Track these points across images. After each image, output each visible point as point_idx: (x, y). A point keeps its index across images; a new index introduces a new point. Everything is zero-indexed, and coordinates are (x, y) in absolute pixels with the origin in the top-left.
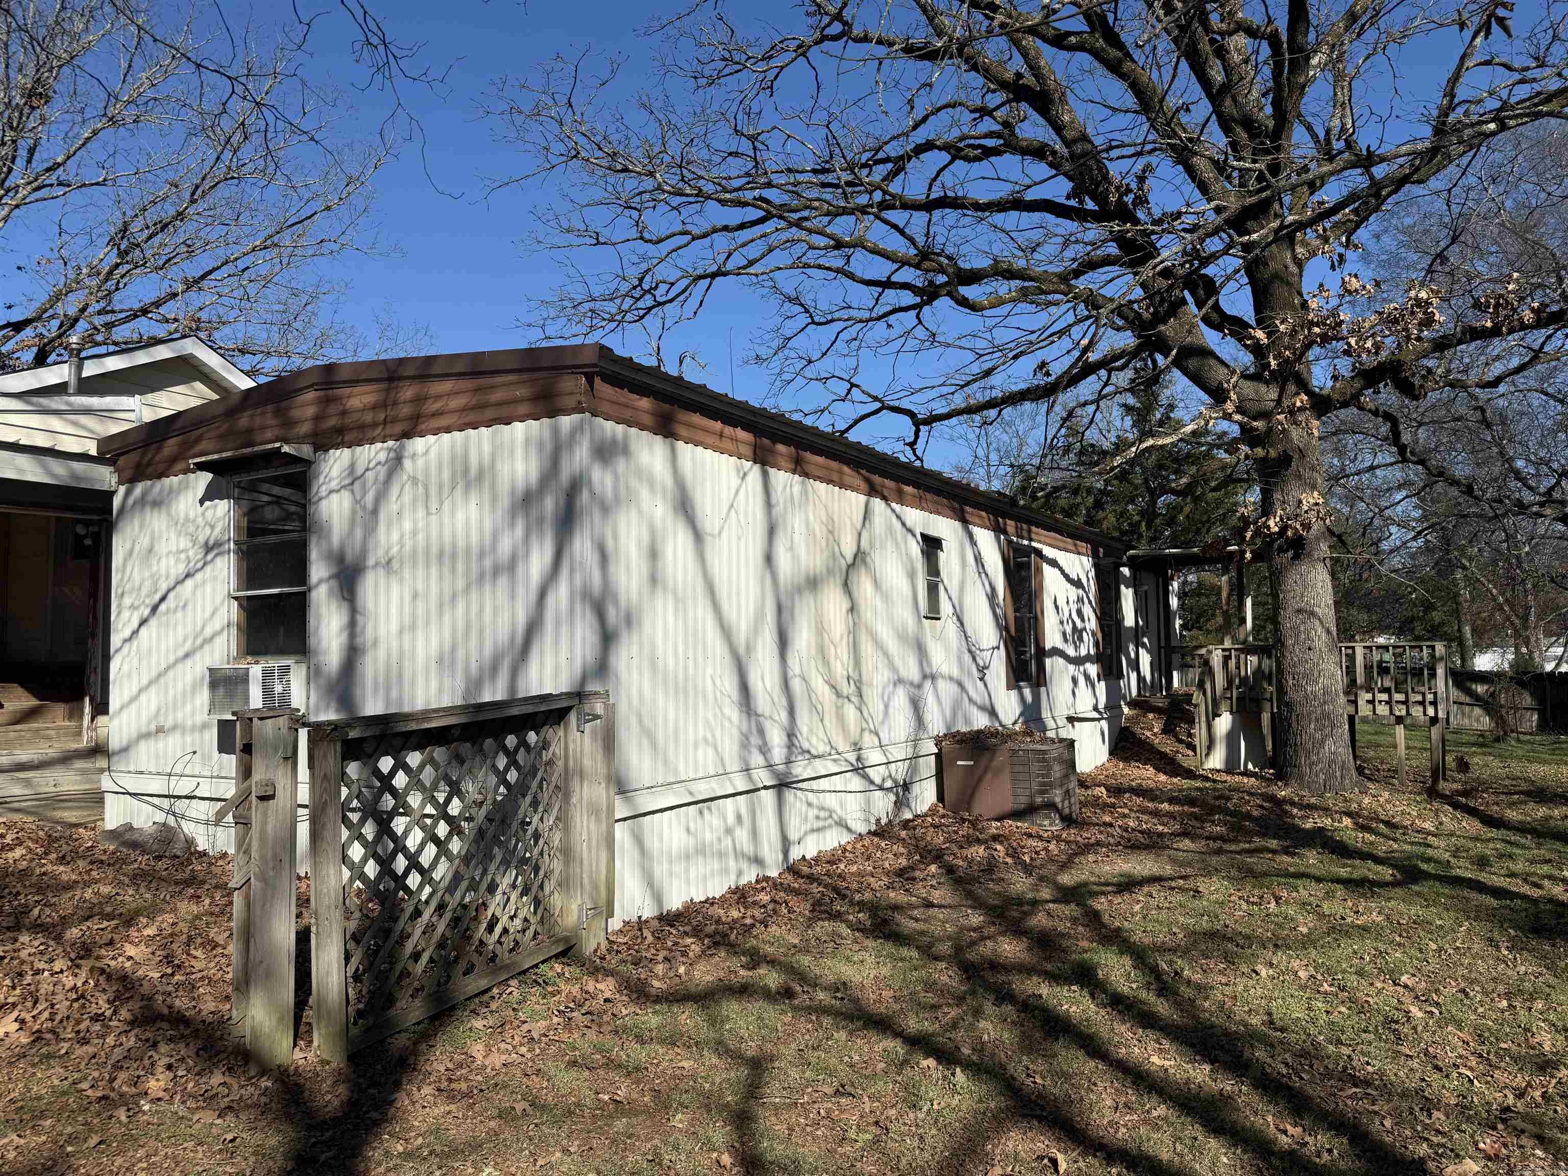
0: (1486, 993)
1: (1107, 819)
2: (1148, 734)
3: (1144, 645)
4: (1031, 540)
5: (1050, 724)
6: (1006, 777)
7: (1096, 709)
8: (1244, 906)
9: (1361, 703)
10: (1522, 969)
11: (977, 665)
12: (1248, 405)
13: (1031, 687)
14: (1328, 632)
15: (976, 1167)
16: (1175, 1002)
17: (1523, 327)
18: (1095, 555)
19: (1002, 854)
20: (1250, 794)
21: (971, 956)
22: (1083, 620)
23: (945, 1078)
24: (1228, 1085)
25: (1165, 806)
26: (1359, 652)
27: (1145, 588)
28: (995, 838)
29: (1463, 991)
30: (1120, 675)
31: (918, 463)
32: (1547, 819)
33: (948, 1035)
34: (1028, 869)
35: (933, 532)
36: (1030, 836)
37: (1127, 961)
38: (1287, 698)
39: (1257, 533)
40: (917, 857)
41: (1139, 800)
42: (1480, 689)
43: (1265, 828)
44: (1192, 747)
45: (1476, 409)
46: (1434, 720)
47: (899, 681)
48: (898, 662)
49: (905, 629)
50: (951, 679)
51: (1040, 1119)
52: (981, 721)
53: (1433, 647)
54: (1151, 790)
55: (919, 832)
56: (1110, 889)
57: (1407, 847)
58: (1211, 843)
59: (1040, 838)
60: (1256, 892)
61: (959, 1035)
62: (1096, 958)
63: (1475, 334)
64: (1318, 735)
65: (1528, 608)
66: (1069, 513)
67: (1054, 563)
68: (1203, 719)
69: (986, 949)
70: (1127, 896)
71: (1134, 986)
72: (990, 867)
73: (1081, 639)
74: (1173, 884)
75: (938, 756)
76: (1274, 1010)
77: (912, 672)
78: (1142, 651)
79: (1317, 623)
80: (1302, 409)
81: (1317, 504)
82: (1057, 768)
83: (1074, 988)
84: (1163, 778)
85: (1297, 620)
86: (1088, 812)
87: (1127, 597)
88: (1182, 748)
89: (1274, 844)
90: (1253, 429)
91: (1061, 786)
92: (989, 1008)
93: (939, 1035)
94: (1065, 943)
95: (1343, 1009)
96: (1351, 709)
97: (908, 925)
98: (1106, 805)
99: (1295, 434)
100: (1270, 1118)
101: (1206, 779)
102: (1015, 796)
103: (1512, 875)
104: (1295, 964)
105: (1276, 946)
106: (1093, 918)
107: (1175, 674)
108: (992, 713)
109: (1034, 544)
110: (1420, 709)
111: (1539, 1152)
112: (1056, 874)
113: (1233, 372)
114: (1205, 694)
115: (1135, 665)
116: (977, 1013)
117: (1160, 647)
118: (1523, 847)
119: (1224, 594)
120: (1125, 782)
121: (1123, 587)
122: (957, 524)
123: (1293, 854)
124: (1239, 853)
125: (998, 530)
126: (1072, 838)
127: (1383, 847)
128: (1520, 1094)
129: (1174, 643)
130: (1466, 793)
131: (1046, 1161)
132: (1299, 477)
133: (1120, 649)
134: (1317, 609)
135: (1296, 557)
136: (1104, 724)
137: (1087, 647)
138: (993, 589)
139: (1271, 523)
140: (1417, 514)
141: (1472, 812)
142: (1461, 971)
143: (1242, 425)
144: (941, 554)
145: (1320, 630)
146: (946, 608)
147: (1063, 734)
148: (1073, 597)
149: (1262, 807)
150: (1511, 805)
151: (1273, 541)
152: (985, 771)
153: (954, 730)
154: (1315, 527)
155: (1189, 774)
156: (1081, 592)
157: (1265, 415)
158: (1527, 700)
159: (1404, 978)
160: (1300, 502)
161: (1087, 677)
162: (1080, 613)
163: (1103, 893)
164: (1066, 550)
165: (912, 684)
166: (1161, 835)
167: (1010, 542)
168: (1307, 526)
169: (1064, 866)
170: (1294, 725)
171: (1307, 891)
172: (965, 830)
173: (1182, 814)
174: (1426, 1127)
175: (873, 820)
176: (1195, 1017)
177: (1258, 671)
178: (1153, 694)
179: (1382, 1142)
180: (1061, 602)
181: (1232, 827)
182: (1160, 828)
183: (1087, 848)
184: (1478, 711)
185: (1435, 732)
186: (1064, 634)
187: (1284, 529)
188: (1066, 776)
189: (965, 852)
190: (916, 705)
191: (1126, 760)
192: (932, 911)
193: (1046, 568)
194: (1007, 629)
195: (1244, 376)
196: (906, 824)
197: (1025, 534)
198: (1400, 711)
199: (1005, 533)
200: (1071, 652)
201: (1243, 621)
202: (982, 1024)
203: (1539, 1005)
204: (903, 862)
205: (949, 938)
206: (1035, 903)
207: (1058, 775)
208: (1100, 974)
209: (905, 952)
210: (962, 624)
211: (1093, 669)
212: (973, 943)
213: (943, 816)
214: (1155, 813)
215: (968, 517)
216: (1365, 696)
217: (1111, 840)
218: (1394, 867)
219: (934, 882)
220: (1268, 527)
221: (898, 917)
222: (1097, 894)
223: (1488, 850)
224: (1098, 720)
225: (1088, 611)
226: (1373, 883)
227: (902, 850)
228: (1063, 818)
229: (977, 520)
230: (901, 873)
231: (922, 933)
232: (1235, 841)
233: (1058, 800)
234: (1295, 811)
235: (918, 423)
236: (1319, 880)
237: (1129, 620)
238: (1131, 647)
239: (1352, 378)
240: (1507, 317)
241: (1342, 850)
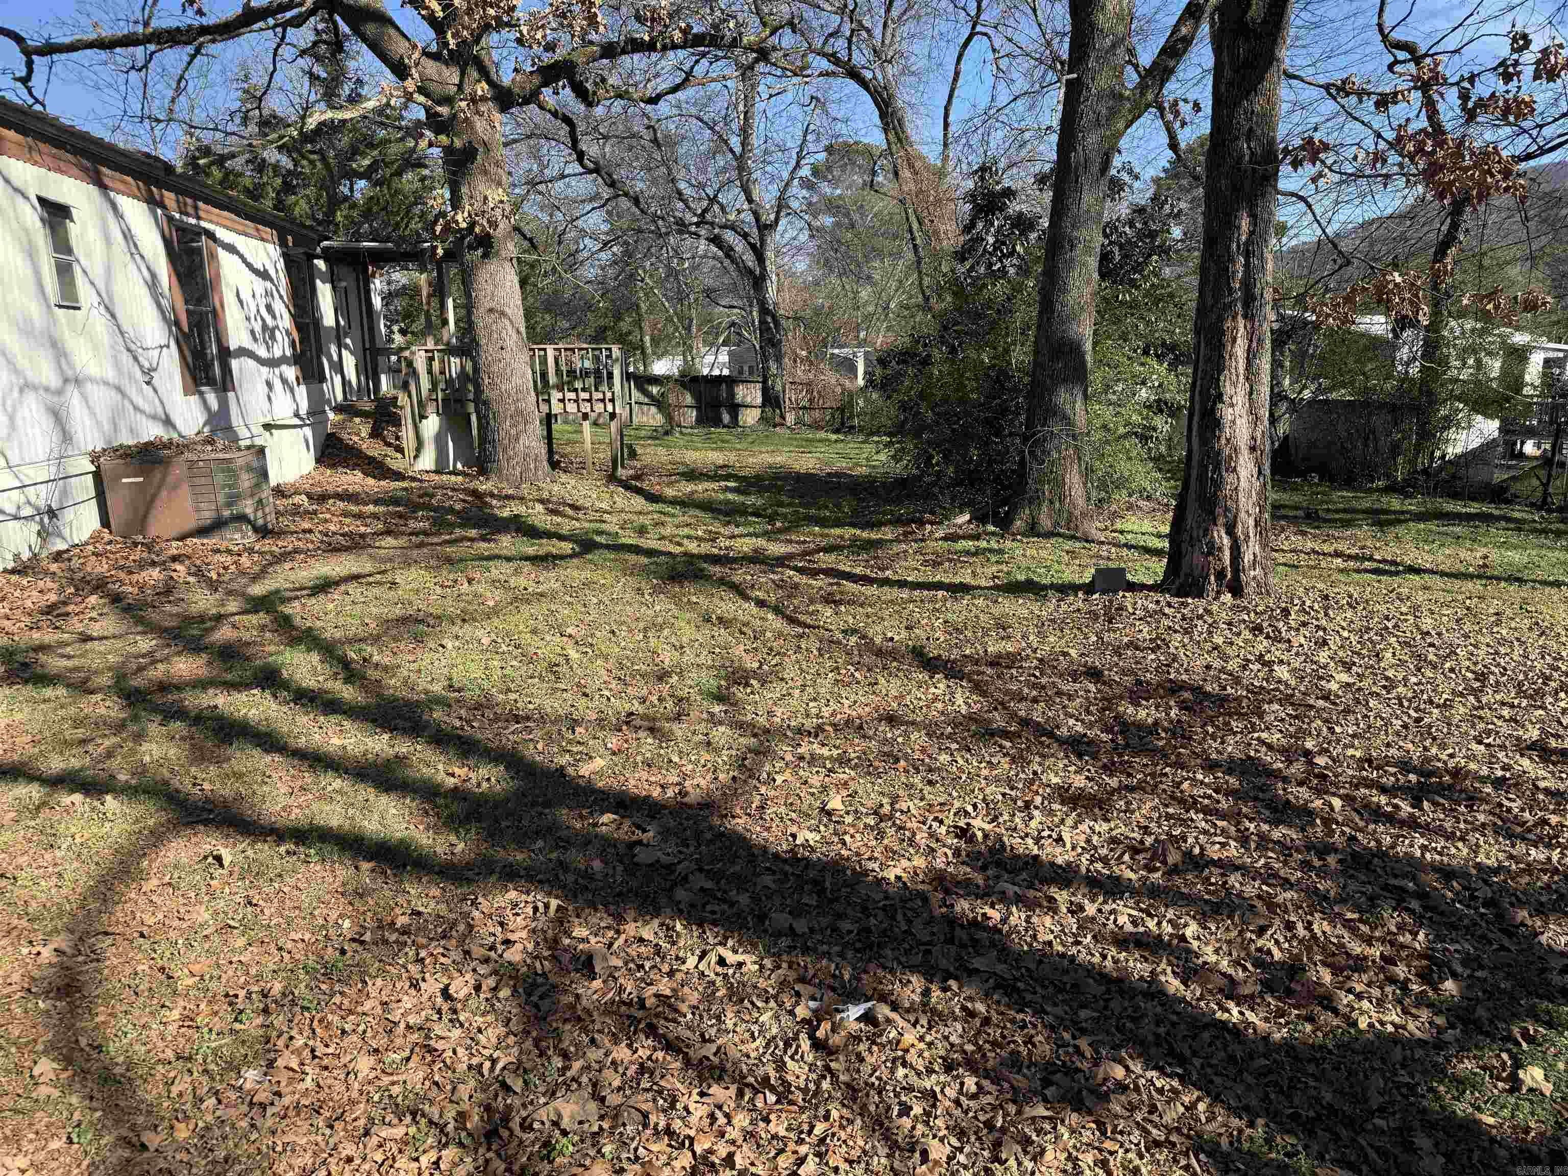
0: (630, 631)
1: (306, 525)
2: (356, 439)
3: (347, 347)
4: (199, 218)
5: (243, 432)
6: (185, 490)
7: (297, 415)
8: (439, 590)
9: (554, 401)
10: (658, 608)
11: (141, 367)
12: (432, 87)
13: (216, 391)
14: (518, 332)
15: (127, 886)
16: (362, 686)
17: (675, 47)
18: (283, 243)
19: (182, 575)
20: (454, 490)
21: (137, 682)
22: (274, 317)
23: (93, 809)
24: (403, 747)
25: (371, 508)
26: (551, 354)
27: (344, 284)
28: (174, 559)
29: (613, 632)
30: (322, 379)
31: (38, 107)
32: (692, 493)
33: (100, 766)
34: (213, 586)
35: (52, 196)
36: (218, 551)
37: (315, 657)
38: (484, 397)
39: (447, 229)
40: (72, 590)
41: (341, 504)
42: (655, 390)
43: (467, 519)
44: (400, 450)
45: (648, 128)
46: (613, 416)
47: (26, 386)
48: (22, 363)
49: (28, 320)
50: (106, 383)
51: (206, 822)
52: (152, 432)
53: (610, 350)
54: (358, 494)
55: (76, 563)
56: (305, 592)
57: (587, 525)
58: (413, 538)
59: (229, 552)
60: (451, 577)
61: (114, 764)
62: (280, 659)
63: (636, 46)
64: (513, 432)
65: (691, 320)
66: (255, 193)
67: (231, 249)
68: (410, 421)
69: (158, 672)
70: (322, 596)
71: (321, 679)
72: (168, 590)
73: (273, 337)
74: (371, 579)
75: (97, 476)
76: (455, 676)
77: (48, 375)
78: (345, 353)
79: (507, 323)
80: (483, 99)
81: (502, 202)
82: (245, 476)
83: (255, 691)
84: (371, 481)
85: (489, 319)
86: (285, 521)
87: (325, 295)
88: (390, 451)
89: (473, 533)
90: (437, 114)
91: (252, 495)
92: (154, 728)
93: (88, 768)
94: (251, 651)
95: (514, 663)
96: (544, 408)
97: (55, 663)
98: (307, 512)
99: (480, 125)
100: (440, 767)
101: (413, 479)
102: (198, 510)
103: (663, 538)
104: (479, 633)
105: (464, 620)
106: (284, 624)
107: (383, 378)
108: (168, 422)
109: (204, 224)
110: (601, 405)
111: (650, 740)
112: (246, 586)
113: (415, 47)
114: (410, 396)
115: (339, 367)
116: (139, 737)
117: (365, 350)
118: (673, 516)
119: (424, 293)
120: (330, 489)
121: (318, 283)
122: (93, 189)
123: (489, 541)
124: (440, 544)
125: (153, 202)
126: (266, 549)
127: (567, 526)
128: (643, 701)
129: (379, 345)
130: (637, 477)
131: (210, 860)
132: (486, 172)
133: (320, 350)
134: (507, 310)
135: (486, 255)
136: (308, 431)
137: (281, 347)
138: (153, 276)
139: (459, 218)
140: (605, 227)
141: (639, 491)
142: (614, 617)
143: (427, 110)
144: (70, 225)
145: (510, 328)
146: (85, 294)
147: (258, 442)
148: (260, 291)
149: (464, 501)
150: (670, 484)
151: (463, 238)
152: (159, 488)
153: (115, 444)
154: (501, 226)
155: (399, 476)
156: (268, 285)
157: (448, 100)
158: (689, 399)
159: (569, 631)
160: (486, 198)
161: (284, 381)
162: (269, 308)
163: (297, 598)
164: (247, 235)
165: (47, 389)
166: (363, 536)
167: (170, 219)
168: (494, 224)
169: (255, 578)
170: (492, 422)
171: (499, 570)
172: (138, 554)
173: (389, 513)
174: (570, 742)
175: (10, 557)
176: (379, 695)
177: (463, 373)
178: (360, 398)
179: (534, 762)
180: (246, 296)
181: (435, 522)
182: (362, 529)
183: (285, 556)
184: (653, 410)
185: (614, 425)
186: (252, 332)
187: (472, 225)
188: (257, 485)
189: (135, 577)
190: (58, 417)
191: (333, 466)
192: (89, 645)
193: (222, 254)
194: (177, 323)
195: (426, 53)
196: (58, 556)
197: (190, 210)
198: (585, 408)
199: (163, 206)
200: (262, 352)
201: (445, 322)
202: (145, 747)
203: (666, 632)
204: (53, 597)
205: (110, 669)
206: (219, 618)
207: (247, 484)
208: (285, 674)
209: (48, 692)
210: (113, 316)
211: (291, 372)
212: (141, 669)
213: (110, 542)
214: (359, 516)
215: (107, 181)
216: (556, 395)
217: (311, 546)
218: (575, 542)
219: (94, 614)
220: (457, 222)
221: (42, 658)
222: (290, 600)
223: (646, 520)
224: (301, 426)
225: (279, 307)
226: (555, 557)
227: (50, 585)
228: (256, 530)
229: (122, 187)
230: (50, 610)
231: (76, 669)
232: (438, 533)
233: (249, 511)
234: (494, 502)
235: (29, 53)
236: (508, 559)
237: (329, 318)
238: (333, 349)
239: (531, 73)
240: (661, 33)
241: (533, 533)
